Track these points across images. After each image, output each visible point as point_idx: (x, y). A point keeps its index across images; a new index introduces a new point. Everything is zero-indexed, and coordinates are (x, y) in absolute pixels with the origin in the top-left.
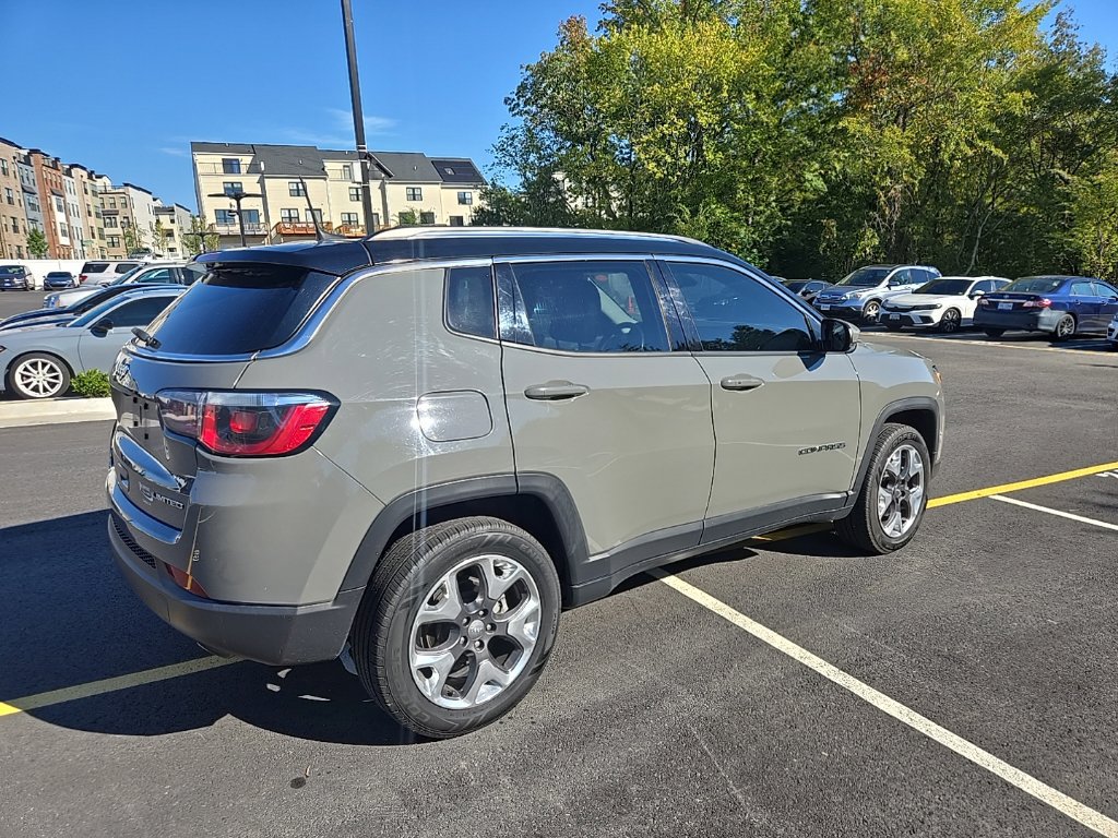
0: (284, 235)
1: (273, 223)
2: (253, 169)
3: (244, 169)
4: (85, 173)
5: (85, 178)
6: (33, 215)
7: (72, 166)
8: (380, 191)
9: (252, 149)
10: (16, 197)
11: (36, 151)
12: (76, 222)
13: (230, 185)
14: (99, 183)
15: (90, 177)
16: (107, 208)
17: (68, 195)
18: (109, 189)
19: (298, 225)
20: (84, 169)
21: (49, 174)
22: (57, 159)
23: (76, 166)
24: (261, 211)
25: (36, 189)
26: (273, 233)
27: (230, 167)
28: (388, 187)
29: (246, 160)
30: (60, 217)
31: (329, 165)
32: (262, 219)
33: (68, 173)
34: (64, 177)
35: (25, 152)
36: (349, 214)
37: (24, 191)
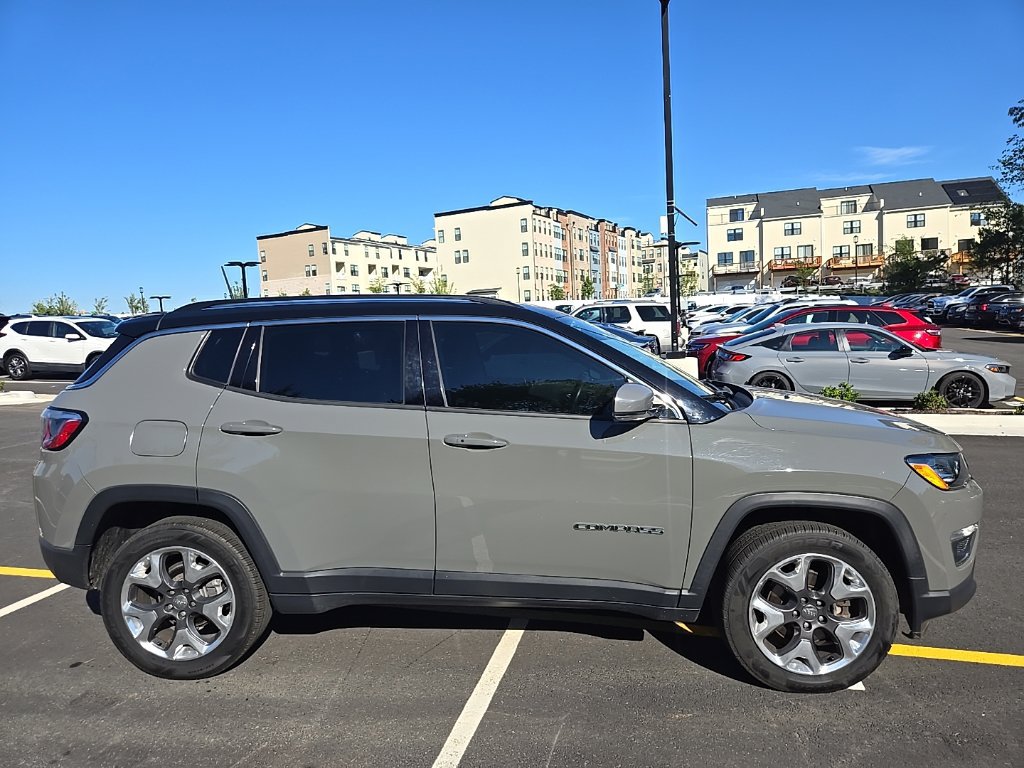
0: (773, 271)
1: (766, 261)
2: (755, 215)
3: (746, 217)
4: (634, 233)
5: (634, 237)
6: (595, 267)
7: (626, 229)
8: (877, 222)
9: (756, 198)
10: (585, 255)
11: (603, 221)
12: (623, 270)
13: (733, 232)
14: (644, 240)
15: (637, 236)
16: (648, 258)
17: (620, 250)
18: (651, 243)
19: (789, 261)
20: (634, 230)
21: (609, 236)
22: (616, 225)
23: (629, 228)
24: (757, 251)
25: (599, 248)
26: (766, 270)
27: (735, 216)
28: (886, 217)
29: (750, 208)
30: (612, 267)
31: (825, 203)
32: (757, 258)
33: (623, 235)
34: (619, 237)
35: (595, 222)
36: (841, 247)
37: (591, 250)
